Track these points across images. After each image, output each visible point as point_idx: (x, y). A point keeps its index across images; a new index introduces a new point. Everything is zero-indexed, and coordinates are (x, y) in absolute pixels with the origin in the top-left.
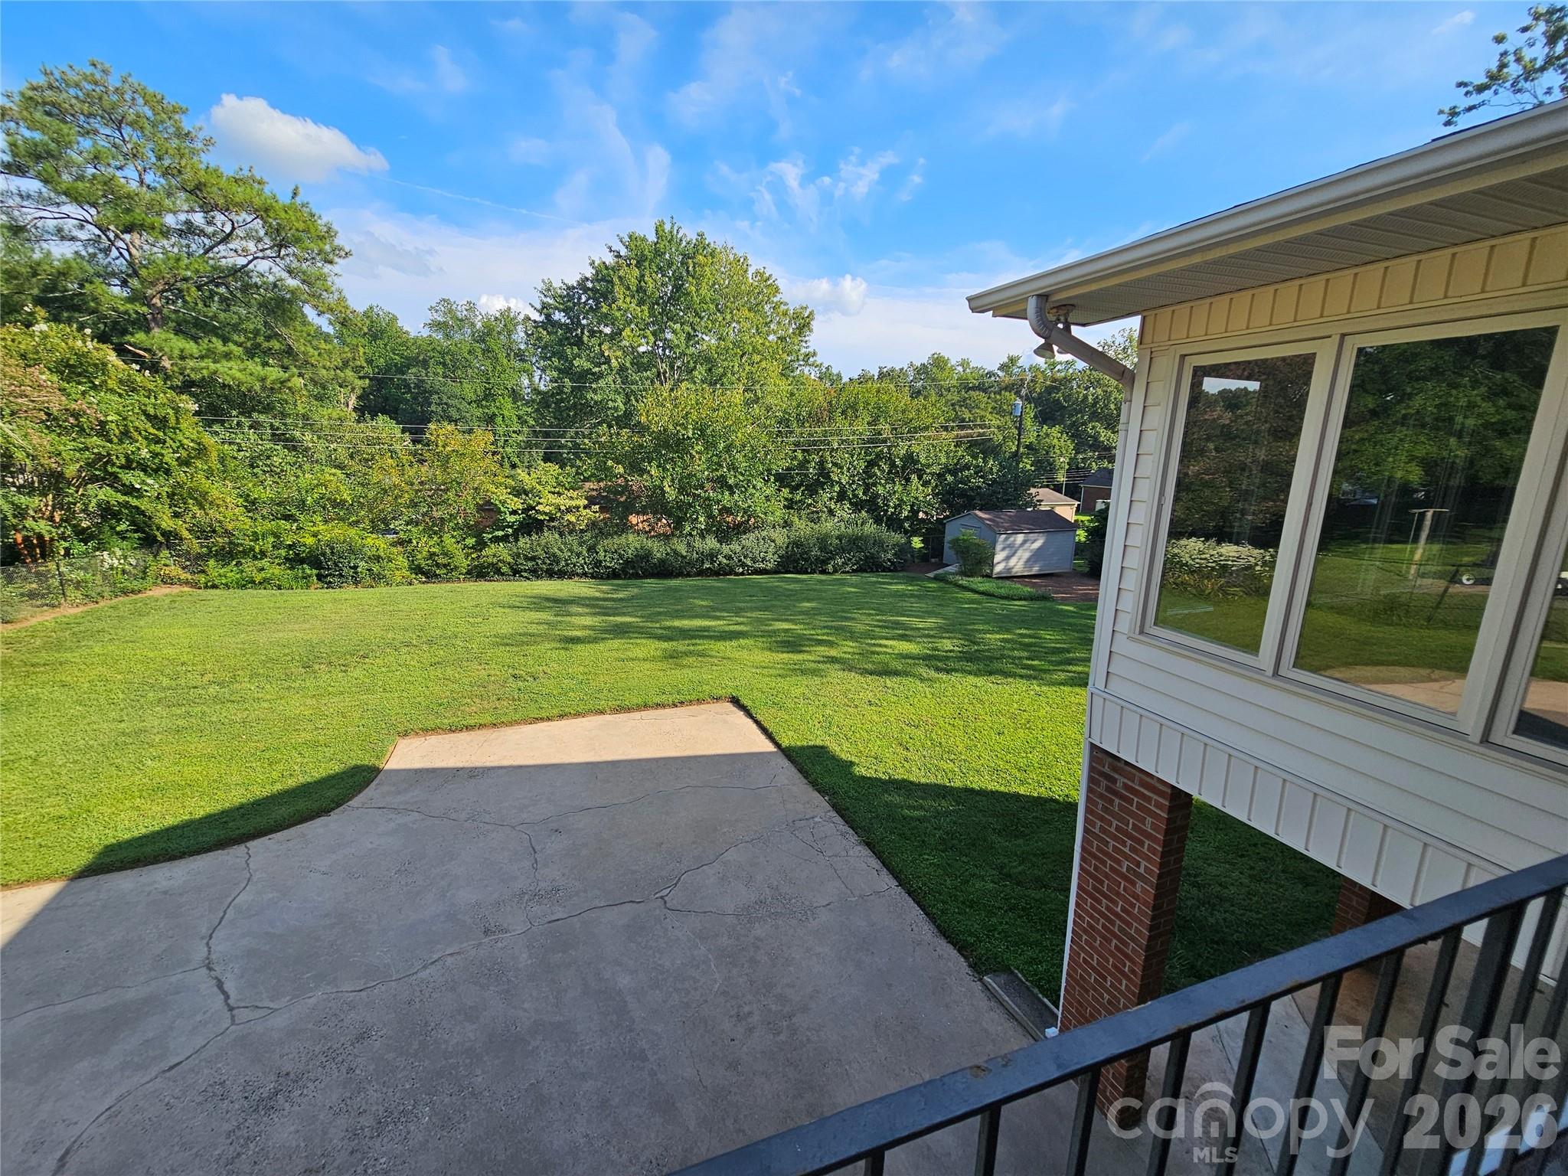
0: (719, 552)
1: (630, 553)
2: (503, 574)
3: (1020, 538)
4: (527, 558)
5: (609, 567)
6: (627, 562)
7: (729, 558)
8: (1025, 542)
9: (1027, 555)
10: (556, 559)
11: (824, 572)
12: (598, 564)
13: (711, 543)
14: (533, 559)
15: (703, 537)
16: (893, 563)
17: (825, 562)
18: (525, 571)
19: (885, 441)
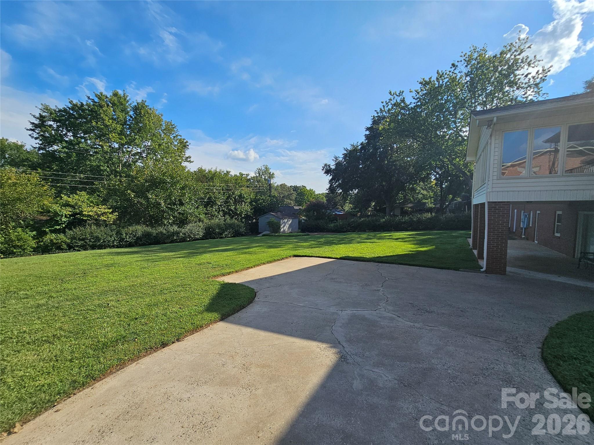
0: (181, 232)
1: (139, 234)
2: (62, 249)
3: (286, 220)
4: (80, 240)
5: (128, 241)
6: (138, 238)
7: (184, 234)
8: (287, 221)
9: (288, 226)
10: (98, 239)
11: (222, 238)
12: (122, 240)
13: (175, 228)
14: (83, 240)
15: (171, 225)
16: (245, 233)
17: (221, 234)
18: (77, 246)
19: (231, 190)
